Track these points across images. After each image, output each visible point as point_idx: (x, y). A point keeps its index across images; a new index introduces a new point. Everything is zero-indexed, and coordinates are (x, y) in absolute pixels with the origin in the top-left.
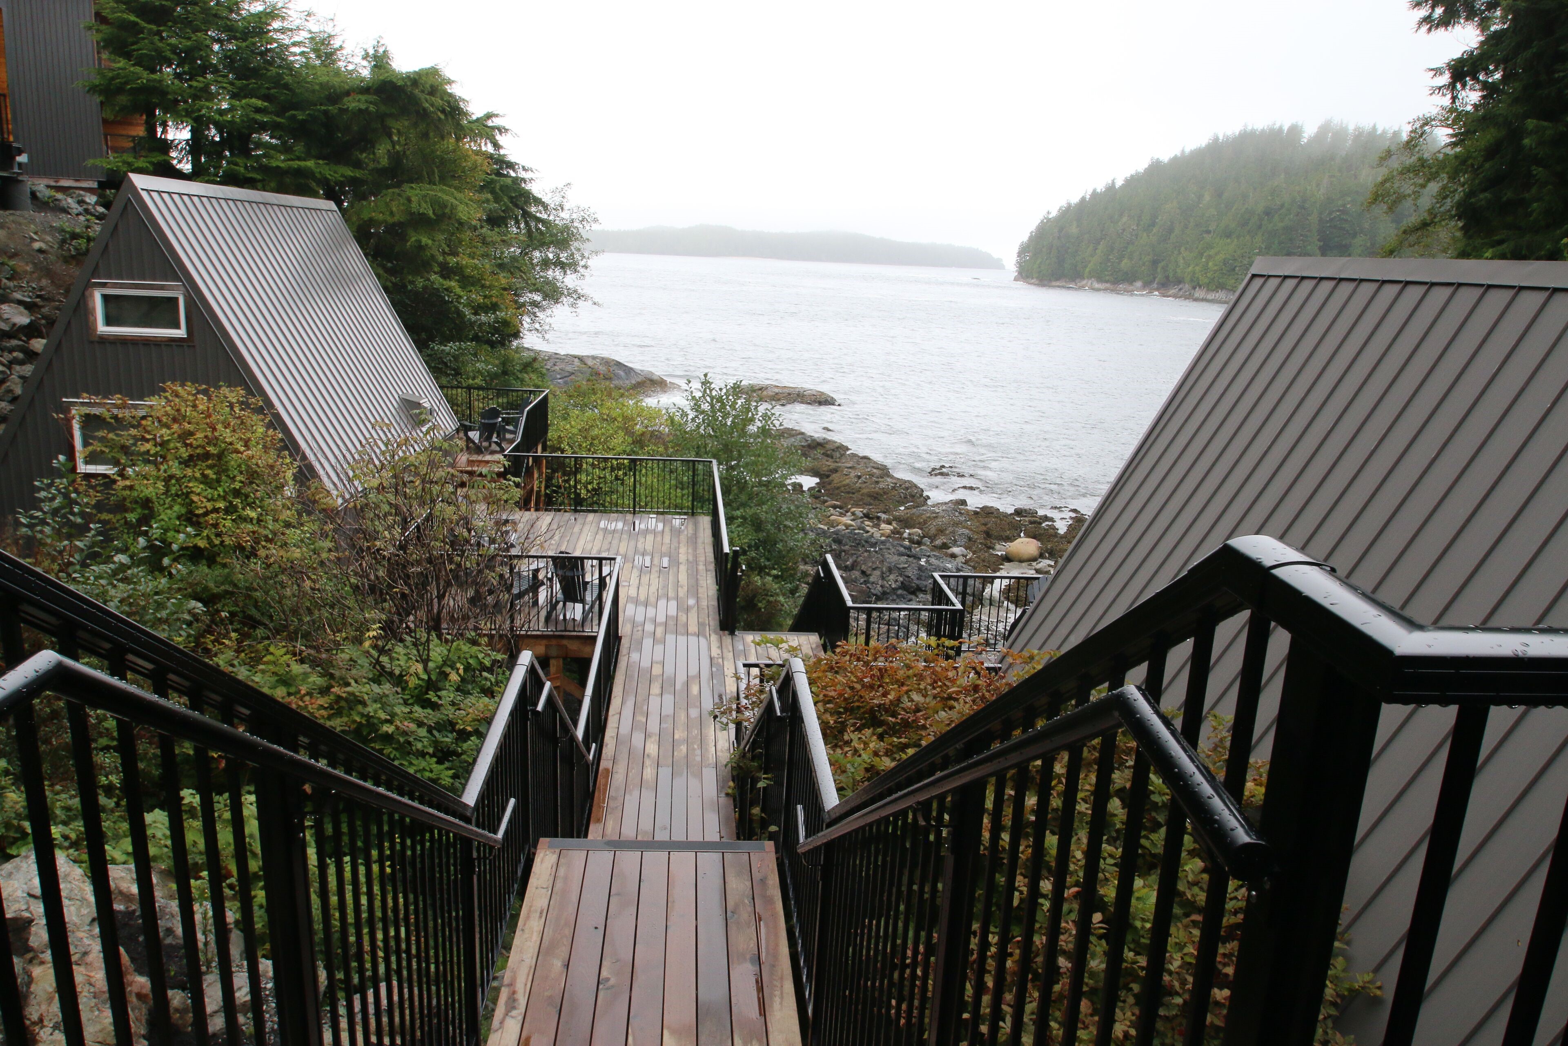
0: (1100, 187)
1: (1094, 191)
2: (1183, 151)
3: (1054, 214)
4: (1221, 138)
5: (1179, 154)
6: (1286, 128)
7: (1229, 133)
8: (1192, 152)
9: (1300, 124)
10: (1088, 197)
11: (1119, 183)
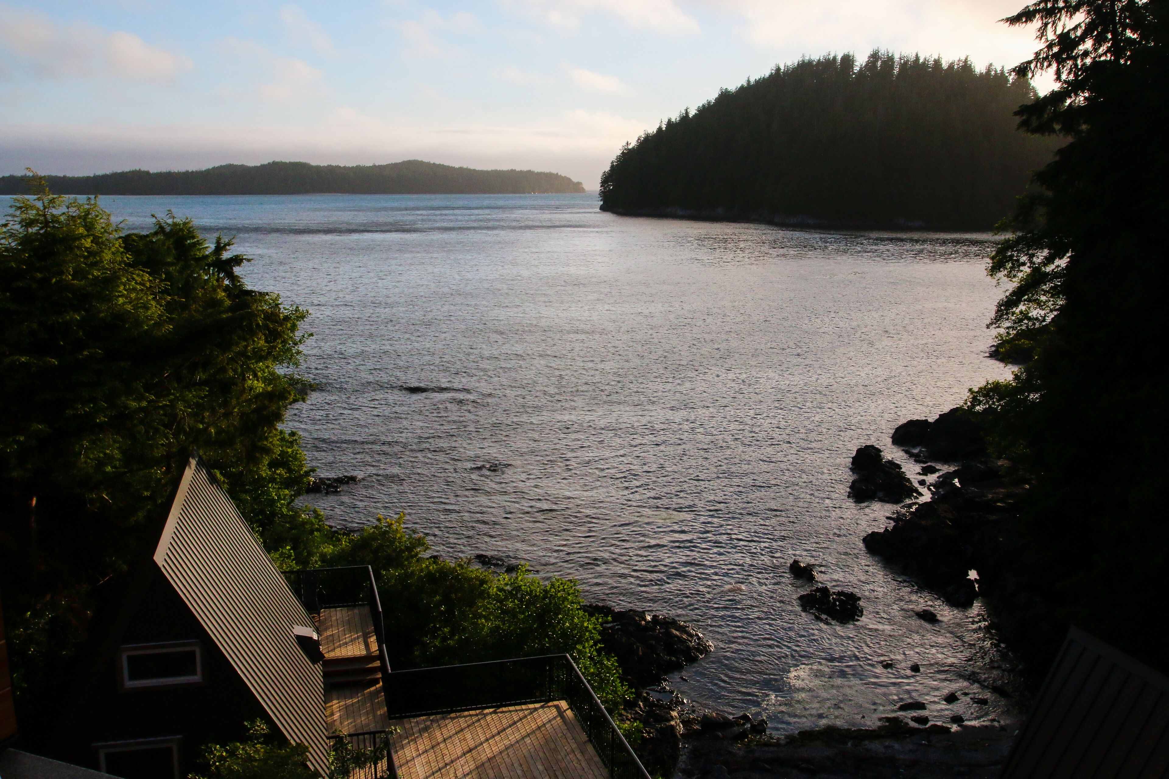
0: (675, 117)
1: (669, 121)
2: (749, 81)
3: (633, 144)
4: (782, 68)
5: (745, 84)
6: (839, 58)
7: (789, 64)
8: (757, 82)
9: (851, 54)
10: (664, 127)
11: (692, 113)
